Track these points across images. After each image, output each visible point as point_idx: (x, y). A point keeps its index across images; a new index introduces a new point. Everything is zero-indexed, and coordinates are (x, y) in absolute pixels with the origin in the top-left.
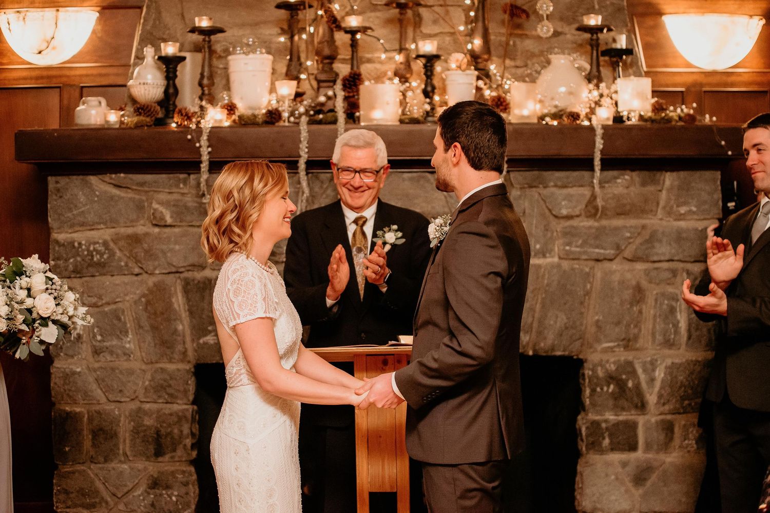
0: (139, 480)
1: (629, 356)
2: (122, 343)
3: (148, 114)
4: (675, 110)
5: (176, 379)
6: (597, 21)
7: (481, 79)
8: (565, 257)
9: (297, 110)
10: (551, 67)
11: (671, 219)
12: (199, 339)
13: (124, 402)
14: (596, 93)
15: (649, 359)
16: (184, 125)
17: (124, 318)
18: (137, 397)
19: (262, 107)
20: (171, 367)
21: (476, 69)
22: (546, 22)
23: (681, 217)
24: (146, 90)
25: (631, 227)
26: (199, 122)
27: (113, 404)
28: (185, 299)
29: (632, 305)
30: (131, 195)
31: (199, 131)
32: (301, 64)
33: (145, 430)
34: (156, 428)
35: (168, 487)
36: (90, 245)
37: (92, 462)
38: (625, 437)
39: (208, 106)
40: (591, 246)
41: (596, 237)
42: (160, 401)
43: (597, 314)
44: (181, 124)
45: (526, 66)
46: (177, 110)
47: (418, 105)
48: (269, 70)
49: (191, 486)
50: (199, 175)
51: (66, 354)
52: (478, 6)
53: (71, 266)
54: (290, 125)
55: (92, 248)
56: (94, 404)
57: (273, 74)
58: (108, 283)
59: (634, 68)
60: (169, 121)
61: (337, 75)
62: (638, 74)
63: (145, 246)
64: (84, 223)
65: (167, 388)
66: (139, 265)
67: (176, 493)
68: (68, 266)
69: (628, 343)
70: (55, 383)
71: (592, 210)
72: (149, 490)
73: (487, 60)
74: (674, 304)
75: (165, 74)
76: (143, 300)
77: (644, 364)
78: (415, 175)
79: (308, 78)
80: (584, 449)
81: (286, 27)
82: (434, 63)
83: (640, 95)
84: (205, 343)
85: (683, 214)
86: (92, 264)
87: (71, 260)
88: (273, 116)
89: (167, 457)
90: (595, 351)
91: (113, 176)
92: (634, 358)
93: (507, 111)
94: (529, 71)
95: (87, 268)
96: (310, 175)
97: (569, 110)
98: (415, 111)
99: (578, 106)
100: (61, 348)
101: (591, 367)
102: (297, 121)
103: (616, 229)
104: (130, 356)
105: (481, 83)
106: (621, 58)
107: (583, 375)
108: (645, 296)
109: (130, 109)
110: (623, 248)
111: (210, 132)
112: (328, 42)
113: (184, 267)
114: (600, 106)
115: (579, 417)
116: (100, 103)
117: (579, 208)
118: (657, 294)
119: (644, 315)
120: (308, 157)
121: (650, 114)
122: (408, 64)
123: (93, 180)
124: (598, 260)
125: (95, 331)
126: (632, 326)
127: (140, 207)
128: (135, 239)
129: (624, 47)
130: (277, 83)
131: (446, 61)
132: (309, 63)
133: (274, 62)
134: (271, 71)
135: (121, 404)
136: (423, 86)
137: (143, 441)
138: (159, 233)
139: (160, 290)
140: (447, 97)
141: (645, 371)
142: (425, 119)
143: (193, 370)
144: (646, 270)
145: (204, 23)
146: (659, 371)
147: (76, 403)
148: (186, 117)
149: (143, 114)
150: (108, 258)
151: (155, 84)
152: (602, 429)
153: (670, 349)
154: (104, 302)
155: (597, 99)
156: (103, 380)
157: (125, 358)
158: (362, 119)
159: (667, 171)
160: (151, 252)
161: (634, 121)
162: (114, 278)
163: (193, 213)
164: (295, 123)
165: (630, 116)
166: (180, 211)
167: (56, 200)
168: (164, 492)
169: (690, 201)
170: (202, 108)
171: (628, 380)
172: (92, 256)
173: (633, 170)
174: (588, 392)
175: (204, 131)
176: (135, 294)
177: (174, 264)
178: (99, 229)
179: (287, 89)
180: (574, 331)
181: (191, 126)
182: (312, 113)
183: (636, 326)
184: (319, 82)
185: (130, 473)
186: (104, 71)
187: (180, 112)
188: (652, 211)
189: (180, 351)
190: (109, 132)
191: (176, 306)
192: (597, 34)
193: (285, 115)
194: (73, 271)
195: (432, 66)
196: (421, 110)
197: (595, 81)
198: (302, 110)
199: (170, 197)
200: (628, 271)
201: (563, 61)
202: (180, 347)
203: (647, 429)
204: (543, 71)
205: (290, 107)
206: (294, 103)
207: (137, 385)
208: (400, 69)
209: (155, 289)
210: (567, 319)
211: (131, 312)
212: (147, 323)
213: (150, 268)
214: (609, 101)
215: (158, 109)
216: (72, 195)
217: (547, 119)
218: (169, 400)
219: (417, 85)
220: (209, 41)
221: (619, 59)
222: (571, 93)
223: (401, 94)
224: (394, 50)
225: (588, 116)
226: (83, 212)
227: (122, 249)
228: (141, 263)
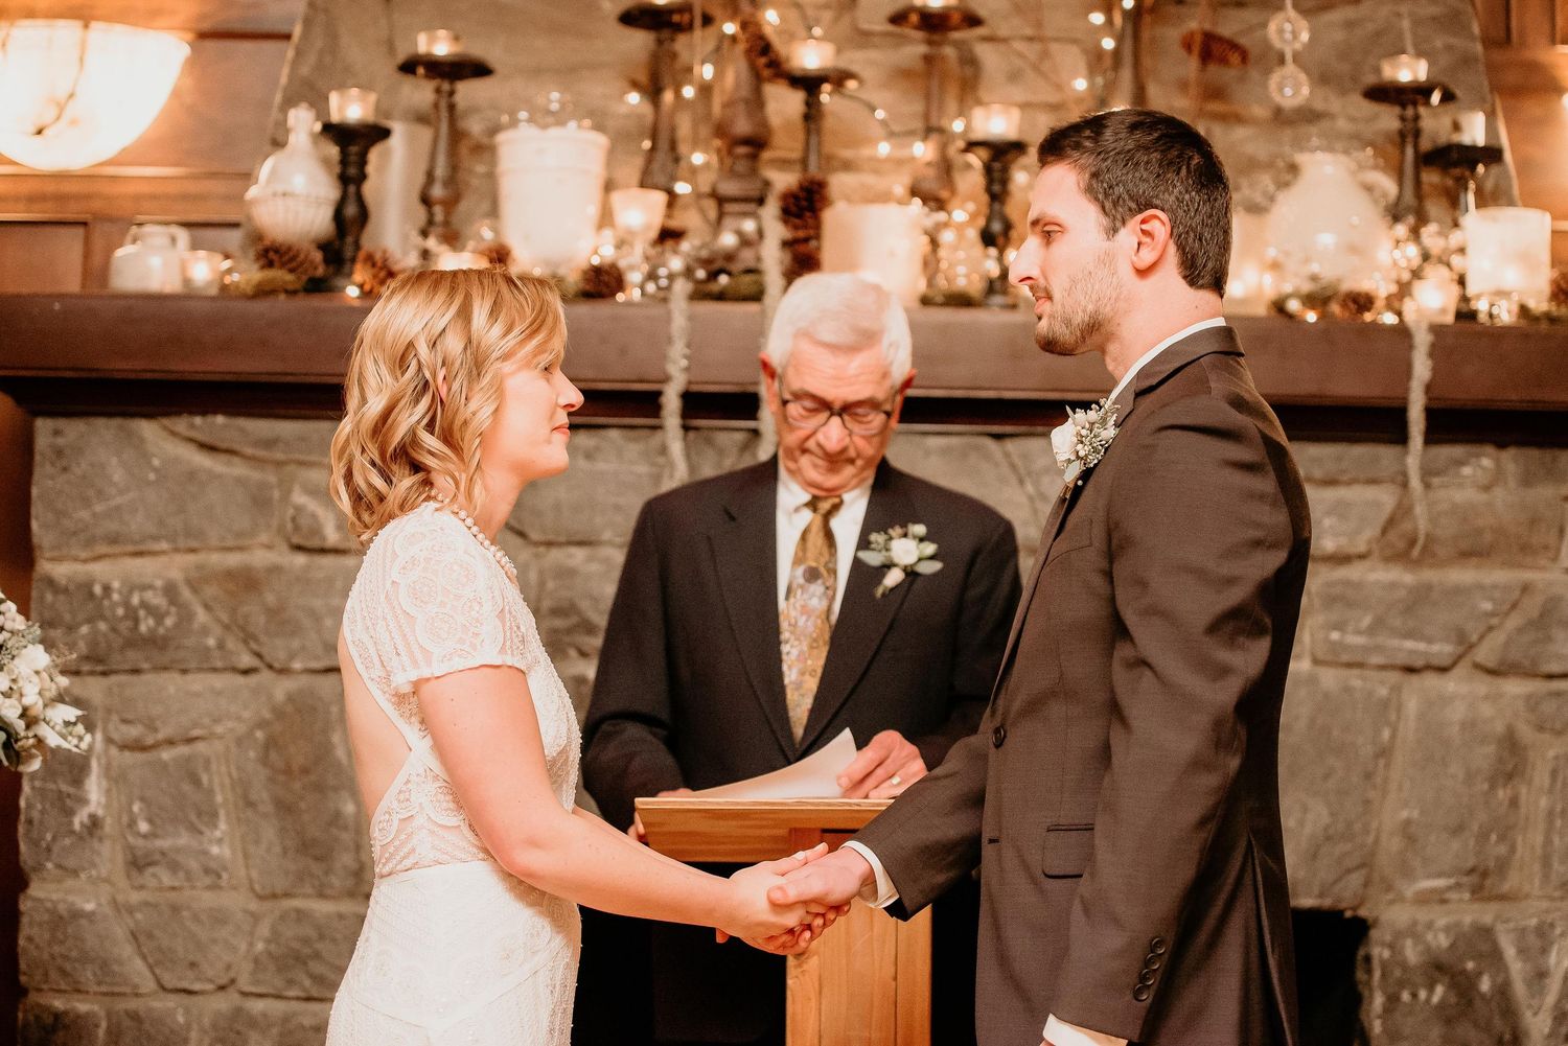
1: (1486, 914)
2: (201, 842)
3: (290, 266)
5: (334, 940)
6: (1415, 72)
8: (1329, 658)
9: (663, 265)
10: (1299, 185)
13: (200, 992)
14: (1412, 251)
15: (1534, 922)
17: (211, 780)
18: (233, 981)
19: (577, 258)
20: (322, 908)
22: (1290, 68)
24: (288, 210)
25: (1495, 587)
27: (172, 996)
29: (1493, 787)
30: (238, 469)
32: (677, 160)
36: (131, 591)
39: (442, 251)
40: (1395, 632)
41: (1408, 610)
42: (291, 993)
43: (1405, 804)
44: (371, 291)
46: (361, 255)
47: (968, 266)
48: (597, 170)
51: (59, 866)
52: (1123, 29)
53: (82, 644)
54: (645, 300)
55: (135, 600)
56: (123, 995)
58: (172, 690)
60: (339, 282)
61: (767, 184)
63: (270, 598)
64: (119, 536)
65: (311, 964)
66: (254, 646)
68: (75, 644)
69: (1482, 881)
70: (30, 939)
71: (1399, 541)
75: (337, 169)
76: (259, 734)
77: (1522, 932)
78: (954, 441)
79: (695, 193)
81: (643, 78)
82: (1012, 162)
83: (1525, 258)
86: (135, 641)
87: (84, 629)
88: (602, 283)
90: (1401, 899)
91: (198, 420)
92: (1497, 918)
95: (122, 649)
96: (692, 435)
97: (1350, 285)
98: (961, 270)
99: (1367, 278)
100: (49, 849)
101: (1388, 938)
102: (663, 291)
103: (1457, 592)
104: (219, 877)
106: (1473, 169)
107: (1368, 959)
108: (1526, 761)
109: (246, 255)
110: (1474, 638)
112: (747, 102)
114: (1419, 278)
116: (173, 240)
117: (1367, 534)
118: (1556, 758)
119: (1523, 810)
120: (690, 383)
121: (1546, 305)
122: (946, 168)
123: (148, 429)
124: (1410, 670)
125: (136, 808)
126: (1494, 837)
127: (260, 502)
128: (246, 582)
129: (1481, 141)
130: (617, 198)
133: (611, 149)
134: (603, 175)
135: (194, 999)
136: (981, 222)
138: (307, 568)
139: (302, 712)
141: (1522, 951)
142: (985, 296)
144: (1528, 697)
145: (442, 47)
146: (1558, 953)
147: (79, 991)
148: (384, 274)
149: (277, 265)
150: (177, 626)
151: (312, 195)
154: (160, 736)
155: (1415, 263)
156: (150, 936)
157: (208, 880)
160: (285, 615)
161: (1506, 318)
162: (190, 677)
164: (653, 297)
165: (1496, 307)
167: (52, 478)
170: (426, 254)
171: (1479, 974)
172: (136, 621)
173: (1501, 445)
174: (1378, 1001)
176: (239, 718)
178: (156, 553)
179: (641, 211)
180: (1348, 847)
182: (701, 274)
183: (1502, 838)
184: (721, 200)
187: (370, 259)
188: (1546, 548)
189: (345, 867)
190: (193, 305)
191: (340, 754)
192: (1415, 104)
193: (634, 277)
194: (87, 658)
195: (1005, 170)
196: (977, 276)
197: (1410, 220)
198: (676, 264)
200: (1486, 697)
201: (1329, 169)
204: (1281, 197)
205: (647, 258)
206: (658, 249)
207: (235, 949)
208: (924, 178)
209: (289, 709)
210: (1332, 814)
211: (228, 767)
212: (265, 795)
213: (278, 656)
214: (1443, 271)
215: (318, 256)
216: (92, 465)
217: (1294, 306)
218: (315, 993)
219: (968, 218)
220: (452, 93)
221: (1467, 173)
222: (1354, 249)
223: (925, 239)
224: (910, 134)
225: (1394, 302)
226: (118, 508)
227: (211, 604)
228: (258, 643)
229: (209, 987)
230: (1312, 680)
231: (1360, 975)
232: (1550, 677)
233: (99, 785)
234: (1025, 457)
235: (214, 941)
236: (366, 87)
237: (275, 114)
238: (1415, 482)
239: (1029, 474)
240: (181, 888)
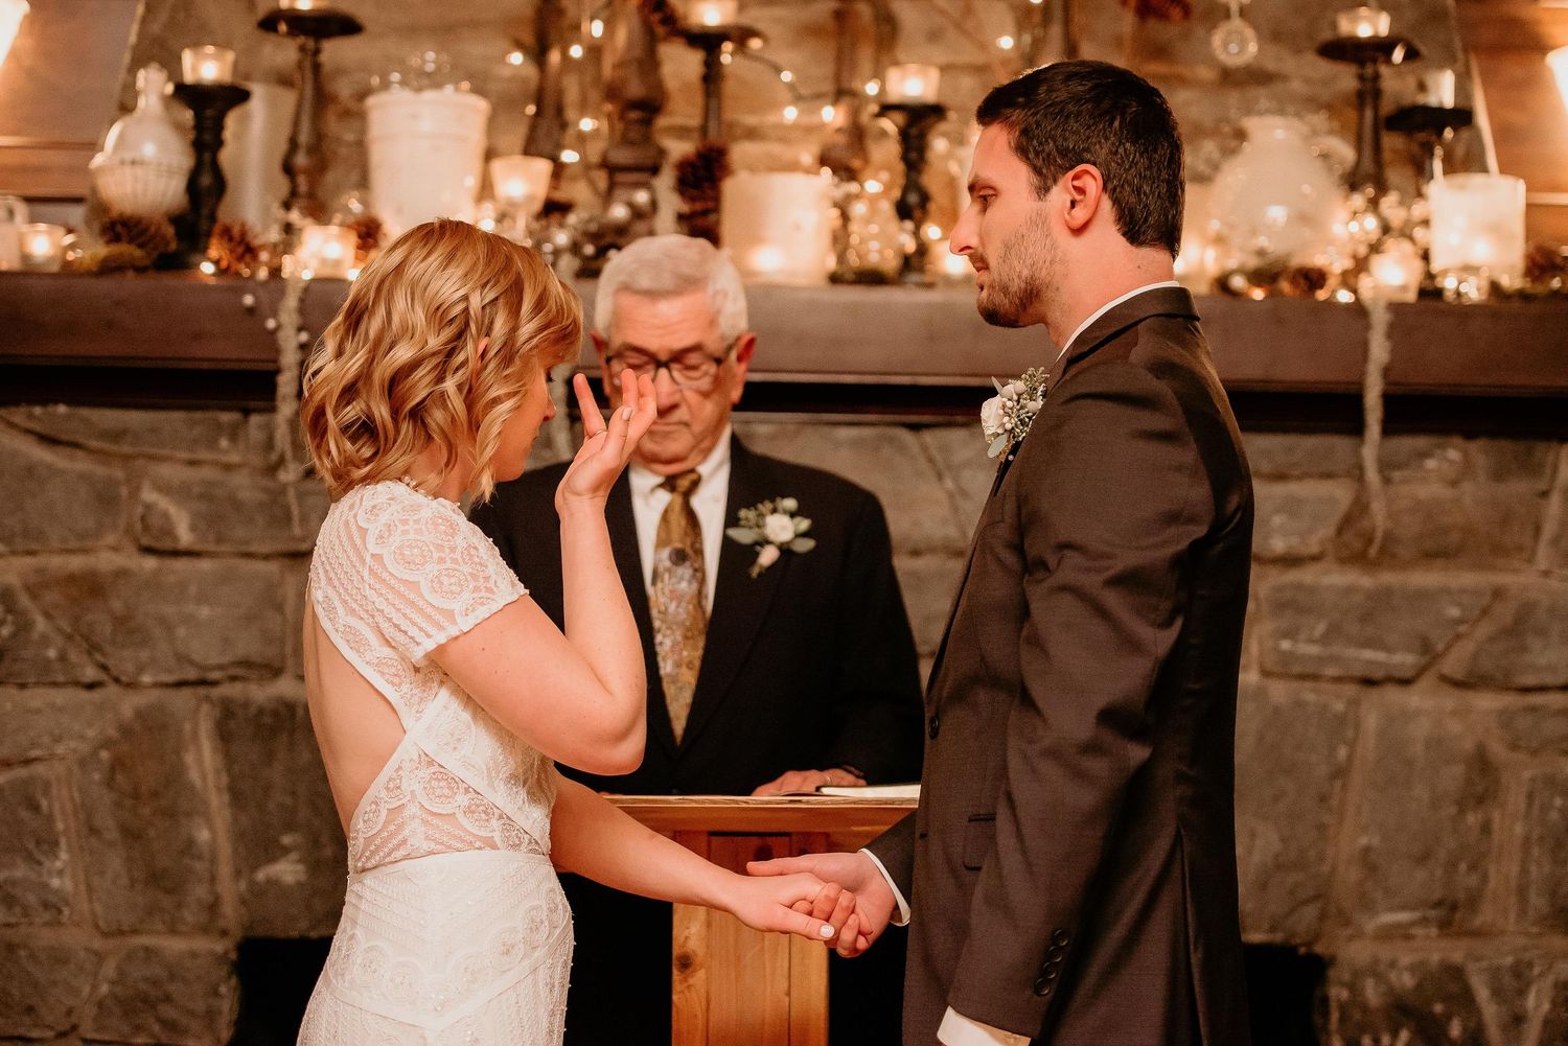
1: (1456, 951)
2: (40, 874)
3: (139, 240)
5: (185, 980)
6: (1377, 27)
8: (1279, 669)
9: (548, 240)
10: (1246, 152)
12: (254, 868)
13: (39, 1040)
14: (1371, 223)
15: (1509, 960)
16: (238, 271)
17: (50, 807)
18: (74, 1028)
20: (174, 945)
22: (1237, 23)
24: (137, 180)
25: (1463, 591)
26: (277, 264)
28: (220, 756)
29: (1462, 811)
30: (81, 464)
31: (277, 286)
32: (564, 126)
39: (306, 224)
40: (1351, 641)
41: (1366, 617)
42: (139, 1040)
43: (1365, 830)
44: (228, 268)
46: (217, 229)
47: (880, 240)
48: (477, 136)
50: (272, 412)
57: (488, 155)
58: (8, 706)
60: (194, 258)
61: (662, 153)
63: (117, 605)
65: (161, 1008)
66: (99, 658)
69: (1450, 914)
71: (1355, 541)
75: (191, 136)
76: (104, 755)
77: (1495, 973)
78: (866, 432)
79: (583, 162)
81: (528, 37)
82: (931, 127)
83: (1495, 230)
84: (273, 883)
90: (1359, 935)
91: (38, 410)
92: (1467, 957)
97: (1297, 261)
98: (874, 245)
99: (1321, 253)
101: (1346, 977)
103: (1422, 596)
104: (60, 912)
106: (1440, 133)
107: (1325, 1000)
108: (1498, 783)
109: (89, 228)
110: (1440, 648)
111: (306, 292)
112: (640, 63)
113: (221, 667)
114: (1382, 255)
116: (11, 213)
117: (1319, 534)
118: (1533, 780)
119: (1496, 836)
121: (1520, 282)
122: (857, 135)
124: (1369, 682)
126: (1463, 867)
127: (106, 499)
128: (92, 587)
129: (1449, 104)
130: (498, 167)
133: (492, 114)
134: (482, 141)
136: (897, 193)
138: (157, 572)
139: (152, 730)
141: (1497, 993)
142: (901, 273)
143: (233, 956)
144: (1501, 713)
146: (1537, 994)
148: (242, 250)
149: (124, 240)
150: (14, 635)
151: (164, 164)
155: (1374, 236)
157: (47, 916)
159: (1564, 441)
160: (134, 624)
161: (1475, 297)
162: (27, 693)
163: (251, 519)
165: (1464, 285)
166: (216, 510)
170: (288, 228)
171: (1448, 1017)
173: (1469, 435)
175: (291, 285)
176: (82, 737)
177: (195, 658)
179: (524, 181)
180: (1301, 877)
182: (589, 250)
183: (1473, 867)
184: (611, 168)
186: (35, 158)
187: (227, 233)
188: (1520, 548)
189: (199, 900)
190: (32, 283)
191: (194, 775)
192: (1375, 61)
195: (923, 136)
196: (891, 251)
197: (1369, 190)
198: (562, 238)
199: (191, 474)
200: (1454, 713)
201: (1279, 134)
202: (200, 891)
204: (1226, 163)
205: (531, 232)
206: (544, 222)
207: (76, 992)
208: (834, 146)
209: (138, 726)
210: (1283, 840)
211: (70, 789)
212: (111, 823)
213: (126, 668)
214: (1406, 246)
215: (170, 231)
217: (1238, 282)
218: (164, 1037)
219: (882, 189)
220: (317, 52)
221: (1434, 138)
222: (1305, 218)
223: (835, 213)
224: (818, 97)
225: (1349, 279)
227: (51, 612)
228: (104, 654)
229: (49, 1034)
230: (1260, 694)
231: (1318, 1020)
232: (1526, 690)
234: (944, 449)
235: (54, 983)
236: (223, 45)
237: (122, 75)
238: (1372, 475)
239: (949, 467)
240: (17, 925)
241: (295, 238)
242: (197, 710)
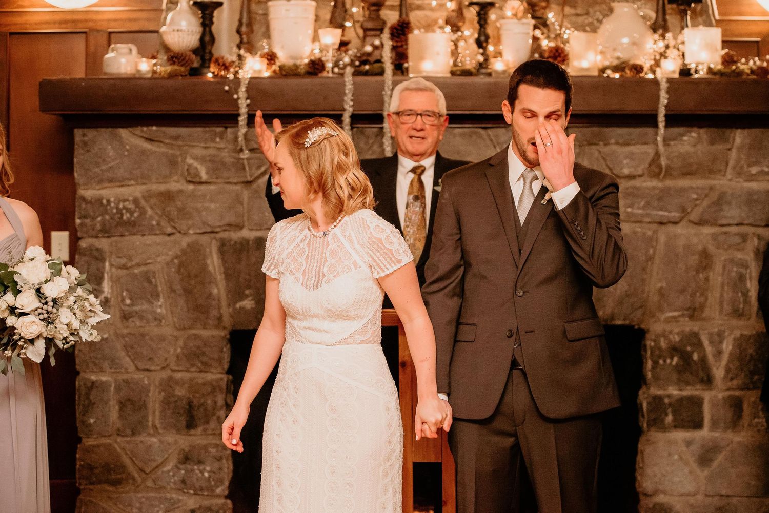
0: (169, 455)
1: (693, 326)
2: (153, 307)
3: (181, 63)
4: (747, 63)
5: (210, 346)
7: (538, 28)
8: (627, 219)
9: (342, 60)
10: (613, 16)
11: (741, 180)
12: (236, 303)
13: (155, 370)
14: (661, 44)
15: (716, 330)
16: (221, 75)
17: (156, 281)
18: (168, 365)
19: (304, 56)
20: (205, 333)
21: (533, 17)
23: (751, 178)
24: (180, 37)
25: (698, 188)
26: (237, 72)
27: (142, 372)
28: (220, 261)
29: (698, 272)
30: (162, 149)
31: (237, 81)
32: (346, 11)
33: (176, 401)
34: (188, 398)
35: (200, 462)
36: (119, 201)
37: (118, 435)
38: (690, 413)
39: (247, 55)
40: (654, 208)
41: (660, 199)
42: (193, 370)
43: (660, 280)
44: (218, 74)
45: (587, 14)
46: (213, 59)
47: (470, 56)
48: (312, 17)
49: (224, 461)
50: (237, 129)
53: (98, 225)
54: (334, 76)
55: (121, 206)
56: (122, 372)
57: (316, 21)
58: (138, 243)
59: (704, 17)
60: (205, 70)
61: (384, 23)
62: (708, 24)
64: (113, 178)
65: (201, 358)
67: (208, 469)
68: (96, 225)
69: (694, 312)
70: (80, 351)
71: (655, 169)
72: (180, 466)
73: (544, 8)
74: (743, 271)
75: (201, 20)
76: (176, 261)
77: (711, 334)
78: (466, 130)
79: (354, 26)
80: (645, 425)
82: (489, 10)
83: (709, 46)
84: (242, 308)
85: (755, 175)
86: (122, 223)
87: (99, 219)
88: (316, 67)
89: (199, 430)
90: (658, 320)
91: (145, 129)
92: (700, 328)
93: (566, 62)
94: (590, 20)
96: (355, 130)
97: (632, 62)
98: (468, 62)
99: (641, 58)
101: (653, 337)
102: (341, 71)
103: (682, 190)
104: (161, 321)
105: (538, 33)
107: (645, 346)
108: (712, 262)
109: (163, 57)
110: (689, 210)
111: (249, 83)
113: (220, 227)
114: (666, 58)
115: (641, 392)
116: (131, 50)
117: (643, 166)
118: (725, 260)
119: (711, 282)
120: (354, 111)
121: (719, 67)
122: (460, 12)
123: (124, 133)
124: (661, 223)
125: (124, 294)
126: (698, 294)
127: (173, 163)
128: (168, 197)
130: (321, 32)
131: (501, 8)
132: (354, 10)
133: (317, 8)
134: (314, 18)
135: (151, 373)
136: (476, 36)
137: (174, 413)
138: (194, 190)
139: (194, 252)
140: (501, 47)
141: (711, 342)
142: (478, 70)
143: (228, 336)
144: (713, 235)
146: (727, 343)
147: (102, 372)
148: (223, 67)
149: (177, 63)
150: (139, 216)
151: (190, 30)
152: (665, 404)
153: (740, 319)
154: (133, 263)
155: (662, 50)
156: (132, 347)
157: (156, 323)
158: (410, 69)
159: (737, 128)
160: (186, 211)
161: (702, 74)
162: (145, 238)
163: (229, 169)
164: (339, 74)
165: (698, 69)
166: (216, 166)
167: (82, 154)
168: (196, 467)
169: (762, 160)
170: (240, 57)
171: (693, 352)
172: (122, 215)
173: (700, 126)
174: (649, 364)
175: (243, 82)
176: (167, 255)
177: (210, 223)
178: (128, 185)
179: (331, 37)
180: (636, 299)
181: (228, 76)
182: (357, 63)
183: (702, 295)
184: (365, 30)
185: (159, 447)
186: (135, 16)
187: (217, 61)
188: (720, 171)
189: (214, 316)
190: (142, 81)
191: (211, 268)
193: (329, 65)
194: (101, 231)
195: (486, 14)
196: (474, 62)
197: (661, 31)
198: (347, 60)
199: (204, 152)
200: (695, 235)
201: (626, 10)
202: (214, 313)
203: (713, 405)
204: (604, 21)
205: (334, 57)
206: (339, 53)
207: (168, 352)
208: (452, 17)
209: (188, 250)
210: (629, 285)
211: (163, 274)
212: (179, 286)
213: (184, 228)
214: (676, 52)
215: (194, 57)
216: (100, 149)
217: (609, 72)
218: (203, 368)
219: (470, 34)
221: (687, 8)
222: (634, 43)
223: (453, 43)
225: (653, 69)
226: (112, 167)
227: (154, 207)
228: (174, 223)
229: (159, 368)
231: (643, 353)
233: (108, 284)
234: (497, 136)
235: (160, 348)
238: (661, 147)
239: (498, 144)
240: (144, 327)
241: (243, 62)
242: (210, 244)
